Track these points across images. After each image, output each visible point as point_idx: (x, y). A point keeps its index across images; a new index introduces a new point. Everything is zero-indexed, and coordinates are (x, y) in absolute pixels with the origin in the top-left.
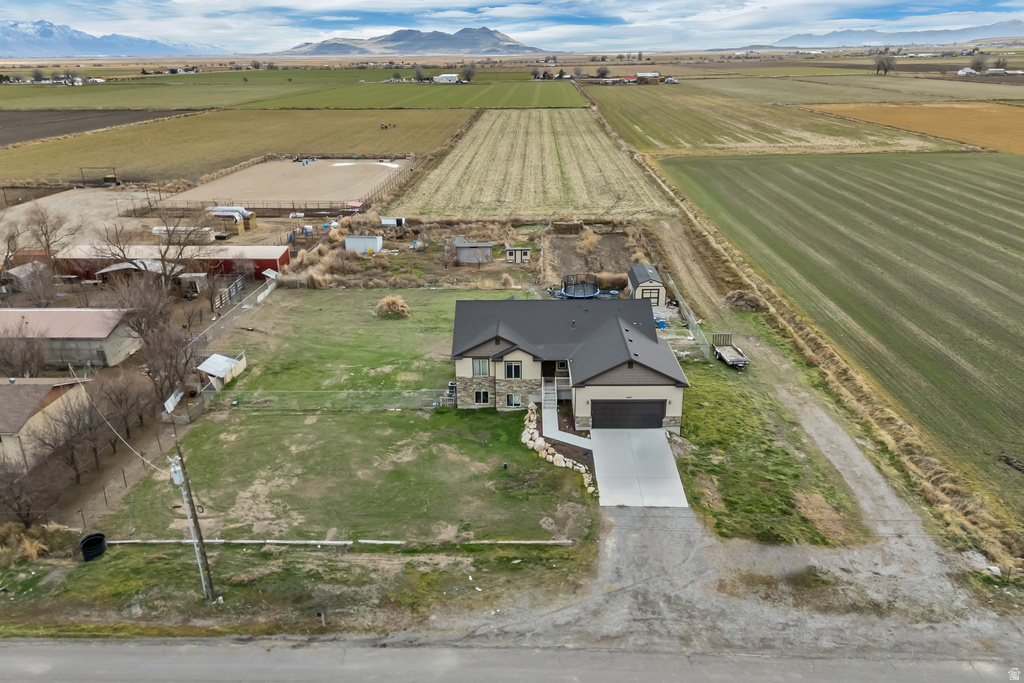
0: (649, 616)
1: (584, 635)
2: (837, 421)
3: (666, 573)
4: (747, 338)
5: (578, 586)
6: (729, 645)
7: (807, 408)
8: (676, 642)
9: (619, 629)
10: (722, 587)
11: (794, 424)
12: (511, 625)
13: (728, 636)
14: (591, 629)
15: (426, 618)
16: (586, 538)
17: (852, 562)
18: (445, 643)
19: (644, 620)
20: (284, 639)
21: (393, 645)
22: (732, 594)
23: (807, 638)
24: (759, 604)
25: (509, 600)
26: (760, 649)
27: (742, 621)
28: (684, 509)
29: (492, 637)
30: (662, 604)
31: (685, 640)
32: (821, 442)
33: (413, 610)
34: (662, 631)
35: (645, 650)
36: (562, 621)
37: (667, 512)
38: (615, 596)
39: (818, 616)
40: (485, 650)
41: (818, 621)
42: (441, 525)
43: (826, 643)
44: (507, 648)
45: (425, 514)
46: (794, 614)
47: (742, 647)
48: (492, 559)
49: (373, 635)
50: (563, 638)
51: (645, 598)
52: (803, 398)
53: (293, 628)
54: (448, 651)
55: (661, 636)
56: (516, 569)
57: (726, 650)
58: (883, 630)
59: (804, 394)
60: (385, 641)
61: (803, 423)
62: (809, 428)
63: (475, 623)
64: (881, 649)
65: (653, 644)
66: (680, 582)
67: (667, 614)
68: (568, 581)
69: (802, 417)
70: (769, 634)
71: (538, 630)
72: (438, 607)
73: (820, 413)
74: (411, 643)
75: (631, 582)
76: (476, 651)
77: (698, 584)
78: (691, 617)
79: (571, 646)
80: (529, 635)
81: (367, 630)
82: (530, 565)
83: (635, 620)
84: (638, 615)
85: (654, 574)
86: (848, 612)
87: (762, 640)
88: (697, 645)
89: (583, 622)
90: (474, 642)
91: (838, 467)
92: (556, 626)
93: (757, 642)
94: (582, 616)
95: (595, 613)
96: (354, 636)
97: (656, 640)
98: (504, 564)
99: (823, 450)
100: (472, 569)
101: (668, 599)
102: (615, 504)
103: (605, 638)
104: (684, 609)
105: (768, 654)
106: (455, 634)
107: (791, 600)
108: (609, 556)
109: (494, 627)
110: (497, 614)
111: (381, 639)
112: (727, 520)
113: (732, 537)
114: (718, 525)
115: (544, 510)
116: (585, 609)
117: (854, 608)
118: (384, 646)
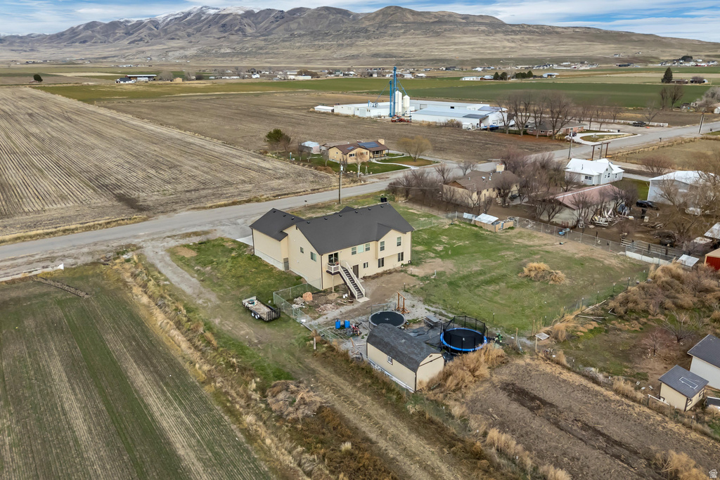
2: (178, 289)
4: (260, 342)
7: (197, 291)
10: (215, 230)
11: (202, 281)
26: (201, 225)
27: (208, 227)
28: (237, 239)
30: (230, 225)
31: (220, 222)
32: (187, 276)
41: (187, 231)
43: (183, 229)
52: (200, 298)
59: (200, 302)
61: (198, 282)
62: (194, 280)
64: (169, 231)
67: (227, 224)
69: (199, 285)
73: (188, 291)
83: (235, 221)
91: (179, 268)
99: (186, 273)
105: (199, 224)
117: (175, 236)
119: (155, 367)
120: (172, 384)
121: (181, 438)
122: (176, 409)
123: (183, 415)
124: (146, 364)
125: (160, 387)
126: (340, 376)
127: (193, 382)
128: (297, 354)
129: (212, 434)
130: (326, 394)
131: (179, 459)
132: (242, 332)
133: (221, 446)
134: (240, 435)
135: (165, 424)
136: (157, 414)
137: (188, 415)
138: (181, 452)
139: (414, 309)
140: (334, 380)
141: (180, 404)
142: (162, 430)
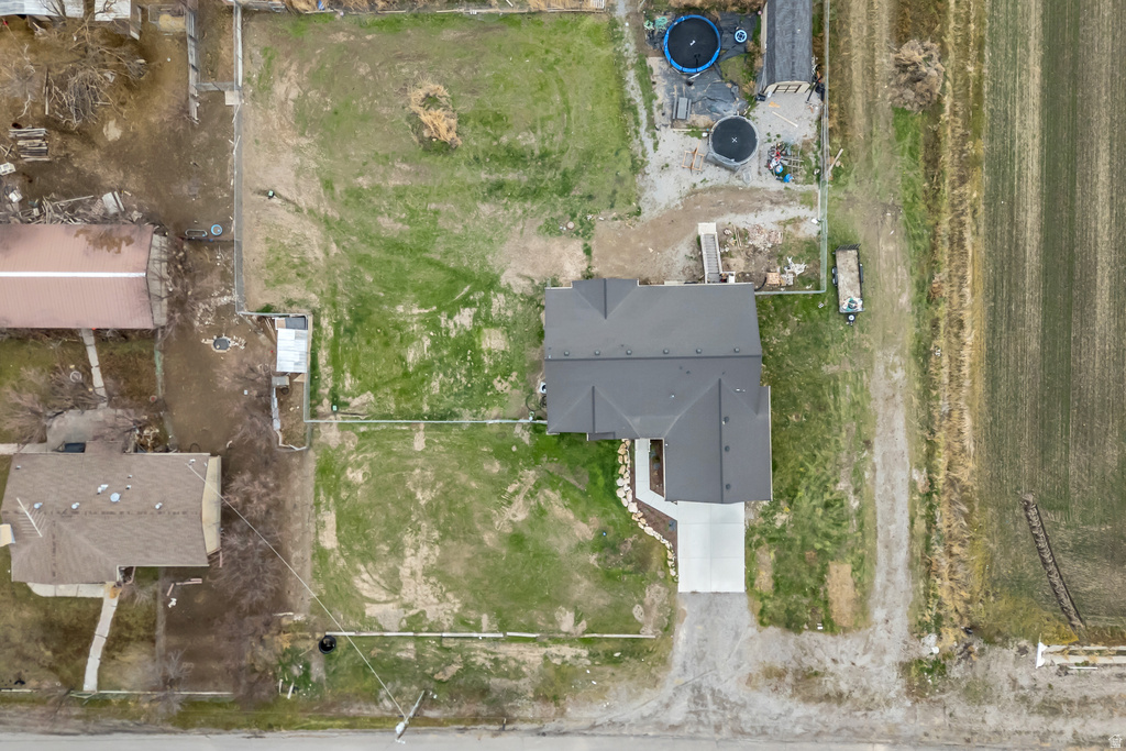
0: (700, 708)
1: (659, 725)
3: (716, 668)
5: (657, 681)
6: (743, 733)
8: (712, 730)
9: (680, 719)
10: (750, 680)
11: (868, 444)
12: (617, 715)
13: (743, 725)
14: (663, 719)
15: (565, 711)
16: (666, 629)
17: (842, 652)
18: (580, 733)
19: (696, 713)
20: (485, 729)
21: (549, 733)
22: (755, 688)
23: (788, 727)
24: (769, 696)
25: (614, 693)
26: (759, 735)
27: (754, 711)
28: (740, 594)
29: (605, 726)
30: (709, 697)
31: (718, 728)
32: (880, 478)
33: (557, 705)
34: (706, 722)
35: (693, 738)
36: (646, 714)
37: (727, 599)
38: (680, 690)
39: (802, 705)
40: (602, 738)
41: (801, 710)
42: (560, 611)
43: (799, 730)
44: (615, 735)
45: (547, 597)
46: (788, 704)
47: (749, 734)
48: (600, 652)
49: (535, 726)
50: (647, 727)
51: (699, 692)
52: (895, 384)
53: (489, 720)
54: (581, 739)
55: (704, 725)
56: (616, 662)
57: (740, 736)
58: (835, 717)
59: (899, 374)
60: (544, 730)
61: (876, 442)
62: (878, 453)
63: (594, 715)
64: (828, 734)
65: (698, 732)
66: (723, 677)
67: (712, 707)
68: (651, 675)
69: (880, 429)
70: (768, 723)
71: (633, 721)
72: (571, 700)
73: (900, 419)
74: (560, 733)
75: (692, 677)
76: (597, 739)
77: (735, 678)
78: (725, 708)
79: (651, 734)
80: (627, 724)
81: (532, 721)
82: (627, 658)
83: (690, 712)
84: (693, 707)
85: (708, 669)
86: (821, 701)
87: (762, 727)
88: (725, 732)
89: (659, 715)
90: (595, 731)
91: (879, 522)
92: (643, 718)
93: (759, 729)
94: (659, 708)
95: (667, 706)
96: (526, 726)
97: (701, 729)
98: (609, 659)
99: (877, 493)
100: (588, 662)
101: (713, 691)
102: (689, 591)
103: (673, 727)
104: (721, 702)
105: (762, 739)
106: (584, 724)
107: (789, 691)
108: (680, 649)
109: (605, 719)
110: (607, 706)
111: (541, 728)
112: (770, 605)
113: (769, 624)
114: (762, 612)
115: (637, 595)
116: (661, 702)
117: (827, 697)
118: (544, 734)
119: (1010, 232)
120: (1007, 184)
121: (1032, 88)
122: (1020, 137)
123: (1017, 124)
124: (1017, 245)
125: (1019, 189)
126: (851, 83)
127: (987, 173)
128: (863, 155)
129: (1006, 76)
130: (883, 63)
131: (1043, 61)
132: (891, 248)
133: (1006, 56)
134: (987, 57)
135: (1037, 118)
136: (1037, 141)
137: (1013, 122)
138: (1037, 70)
139: (668, 161)
140: (860, 82)
141: (1012, 142)
142: (1041, 114)
